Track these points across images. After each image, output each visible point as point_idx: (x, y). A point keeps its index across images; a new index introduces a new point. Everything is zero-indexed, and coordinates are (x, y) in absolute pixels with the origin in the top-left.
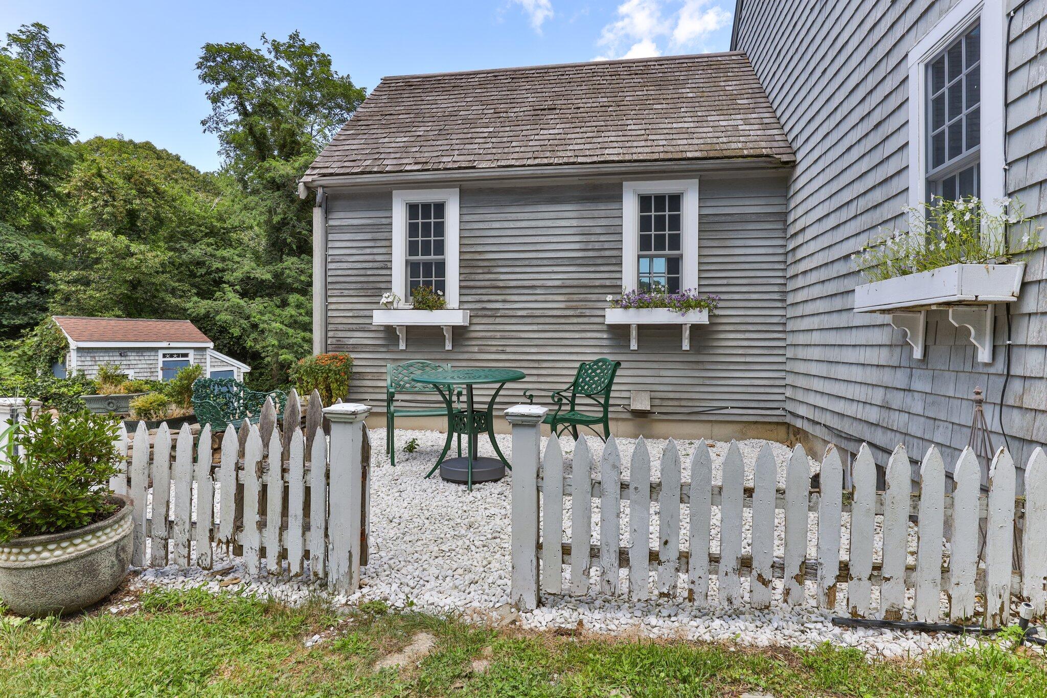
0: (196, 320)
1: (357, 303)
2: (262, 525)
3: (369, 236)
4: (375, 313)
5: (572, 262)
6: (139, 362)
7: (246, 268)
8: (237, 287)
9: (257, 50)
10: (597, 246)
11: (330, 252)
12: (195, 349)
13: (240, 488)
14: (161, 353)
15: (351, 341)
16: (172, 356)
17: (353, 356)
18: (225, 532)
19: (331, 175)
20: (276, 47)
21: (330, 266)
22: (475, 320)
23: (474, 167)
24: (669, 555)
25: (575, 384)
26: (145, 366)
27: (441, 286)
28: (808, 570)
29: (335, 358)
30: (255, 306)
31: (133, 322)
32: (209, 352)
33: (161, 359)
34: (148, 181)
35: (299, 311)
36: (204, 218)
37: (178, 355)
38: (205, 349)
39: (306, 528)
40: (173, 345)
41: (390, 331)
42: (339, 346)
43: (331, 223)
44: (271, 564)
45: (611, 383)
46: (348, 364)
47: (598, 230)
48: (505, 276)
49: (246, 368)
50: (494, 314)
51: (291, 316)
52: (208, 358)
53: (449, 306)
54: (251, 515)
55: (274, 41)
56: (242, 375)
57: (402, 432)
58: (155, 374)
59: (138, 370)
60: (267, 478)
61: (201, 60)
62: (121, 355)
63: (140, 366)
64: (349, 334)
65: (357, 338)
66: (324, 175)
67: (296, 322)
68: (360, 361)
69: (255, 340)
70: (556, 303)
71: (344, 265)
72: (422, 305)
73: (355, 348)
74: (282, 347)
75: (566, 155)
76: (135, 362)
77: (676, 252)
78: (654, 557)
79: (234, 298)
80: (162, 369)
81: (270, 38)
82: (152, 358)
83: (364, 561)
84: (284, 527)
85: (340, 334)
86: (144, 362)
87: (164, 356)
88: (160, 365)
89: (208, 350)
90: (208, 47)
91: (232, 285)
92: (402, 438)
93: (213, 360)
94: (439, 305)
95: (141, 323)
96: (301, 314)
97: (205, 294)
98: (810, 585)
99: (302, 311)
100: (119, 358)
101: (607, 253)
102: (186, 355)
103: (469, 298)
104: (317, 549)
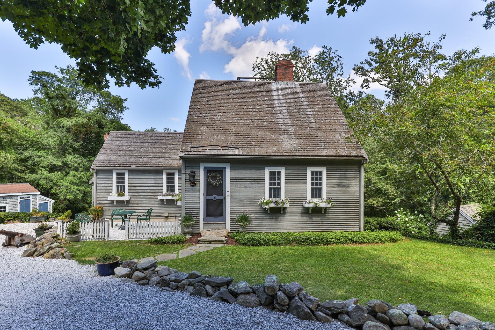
0: (31, 183)
1: (105, 194)
2: (97, 233)
3: (107, 179)
4: (109, 197)
5: (153, 186)
6: (10, 201)
7: (51, 161)
8: (47, 169)
9: (55, 74)
10: (158, 183)
11: (98, 183)
12: (33, 195)
13: (94, 229)
14: (19, 197)
15: (103, 203)
16: (23, 198)
17: (103, 206)
18: (92, 234)
19: (98, 167)
20: (62, 71)
21: (98, 186)
22: (132, 198)
23: (131, 167)
24: (141, 233)
25: (147, 213)
26: (13, 202)
27: (124, 191)
28: (154, 234)
29: (99, 207)
30: (55, 175)
31: (6, 185)
32: (38, 196)
33: (19, 199)
34: (9, 127)
35: (74, 178)
36: (29, 137)
37: (26, 197)
38: (36, 195)
39: (102, 233)
40: (24, 194)
41: (112, 201)
42: (100, 204)
43: (98, 176)
44: (98, 237)
45: (151, 212)
46: (102, 208)
47: (158, 179)
48: (138, 189)
49: (53, 201)
50: (136, 197)
51: (71, 180)
52: (38, 198)
53: (125, 195)
54: (95, 232)
55: (61, 68)
56: (51, 204)
57: (115, 222)
58: (17, 205)
59: (10, 204)
60: (97, 228)
61: (30, 77)
62: (3, 198)
63: (11, 202)
64: (102, 201)
65: (104, 202)
66: (96, 167)
67: (73, 183)
68: (105, 207)
69: (56, 189)
70: (149, 194)
71: (101, 186)
72: (120, 195)
73: (104, 204)
74: (68, 192)
75: (151, 164)
76: (9, 201)
77: (174, 184)
78: (140, 233)
79: (46, 173)
80: (20, 203)
81: (59, 67)
82: (16, 199)
83: (109, 237)
84: (99, 233)
85: (100, 201)
86: (12, 201)
87: (20, 198)
88: (19, 201)
89: (38, 195)
90: (33, 72)
91: (44, 167)
92: (114, 224)
93: (40, 199)
94: (123, 195)
95: (9, 185)
96: (75, 179)
97: (33, 172)
98: (155, 235)
99: (76, 178)
100: (3, 200)
101: (160, 184)
102: (29, 197)
103: (130, 193)
104: (103, 235)
